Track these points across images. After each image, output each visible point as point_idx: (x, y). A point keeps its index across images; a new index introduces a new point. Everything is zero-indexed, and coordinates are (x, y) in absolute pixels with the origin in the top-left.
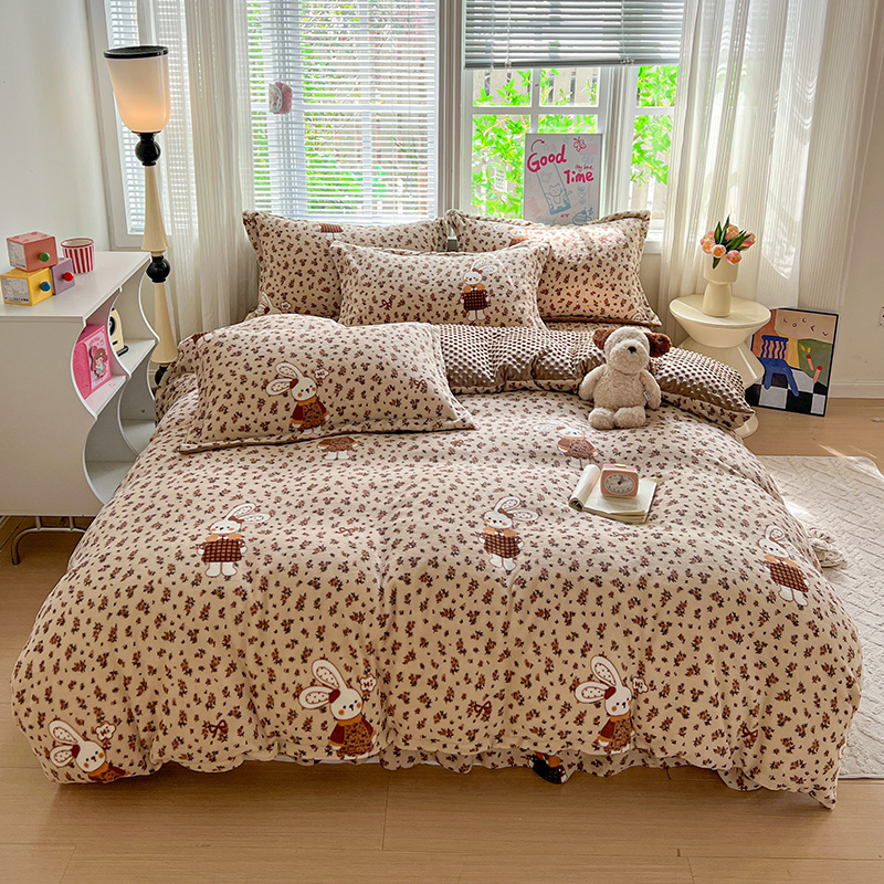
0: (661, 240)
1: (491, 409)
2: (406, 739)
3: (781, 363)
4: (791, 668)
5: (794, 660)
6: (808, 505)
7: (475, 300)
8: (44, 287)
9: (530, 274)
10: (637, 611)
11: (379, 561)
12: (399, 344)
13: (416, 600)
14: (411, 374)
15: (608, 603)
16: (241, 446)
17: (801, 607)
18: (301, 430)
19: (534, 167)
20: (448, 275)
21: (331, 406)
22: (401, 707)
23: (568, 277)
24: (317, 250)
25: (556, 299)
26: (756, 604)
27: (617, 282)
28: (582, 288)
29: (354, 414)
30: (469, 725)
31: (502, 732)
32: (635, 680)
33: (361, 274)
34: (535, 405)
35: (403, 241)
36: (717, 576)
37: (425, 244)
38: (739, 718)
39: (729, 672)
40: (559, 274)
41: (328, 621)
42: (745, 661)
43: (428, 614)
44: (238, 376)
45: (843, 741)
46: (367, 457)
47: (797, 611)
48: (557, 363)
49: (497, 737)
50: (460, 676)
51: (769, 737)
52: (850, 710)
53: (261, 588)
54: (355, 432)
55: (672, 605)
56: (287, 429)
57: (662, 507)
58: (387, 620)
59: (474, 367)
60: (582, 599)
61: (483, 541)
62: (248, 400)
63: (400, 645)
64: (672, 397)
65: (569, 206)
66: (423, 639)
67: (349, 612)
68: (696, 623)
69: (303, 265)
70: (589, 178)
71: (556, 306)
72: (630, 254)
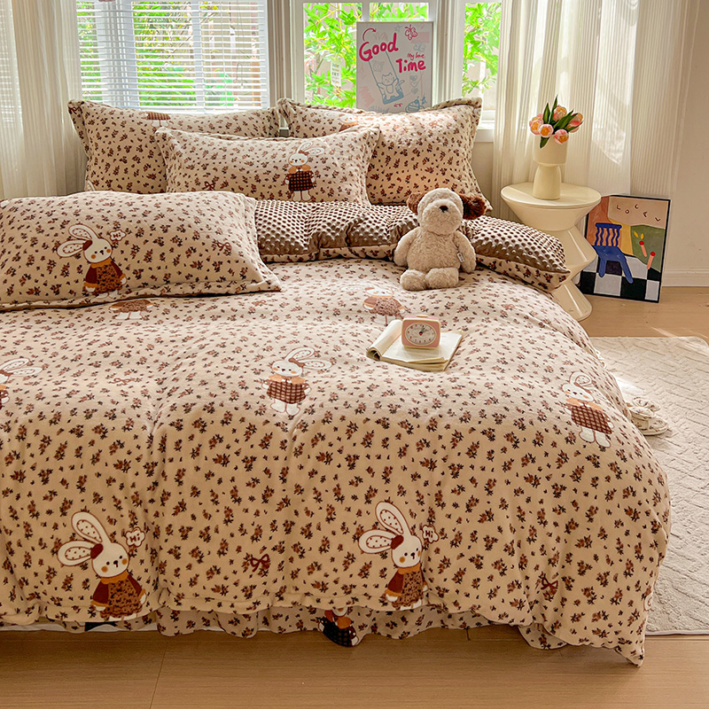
0: (493, 128)
1: (302, 275)
2: (180, 597)
3: (615, 250)
4: (592, 511)
5: (595, 503)
6: (637, 380)
7: (300, 181)
9: (358, 157)
10: (426, 453)
11: (152, 409)
12: (204, 208)
13: (188, 447)
14: (215, 237)
15: (395, 445)
16: (28, 309)
17: (603, 449)
18: (96, 294)
19: (366, 56)
20: (273, 157)
21: (127, 268)
22: (172, 564)
23: (398, 162)
24: (142, 137)
25: (387, 184)
26: (554, 444)
27: (447, 166)
28: (412, 172)
29: (153, 277)
30: (246, 581)
31: (283, 589)
32: (425, 529)
33: (184, 157)
34: (348, 270)
35: (232, 128)
36: (513, 416)
37: (255, 132)
38: (537, 568)
39: (526, 517)
40: (388, 159)
41: (90, 470)
42: (542, 506)
43: (200, 461)
44: (29, 239)
45: (648, 591)
46: (161, 317)
47: (598, 453)
48: (372, 230)
49: (277, 595)
50: (234, 527)
51: (569, 588)
52: (656, 557)
53: (18, 438)
54: (154, 296)
55: (463, 446)
56: (80, 292)
57: (464, 355)
58: (156, 469)
59: (288, 236)
60: (367, 441)
61: (268, 387)
62: (37, 262)
63: (169, 494)
64: (487, 260)
65: (401, 96)
66: (194, 488)
67: (113, 460)
68: (489, 465)
69: (128, 151)
70: (421, 66)
71: (387, 191)
72: (461, 140)
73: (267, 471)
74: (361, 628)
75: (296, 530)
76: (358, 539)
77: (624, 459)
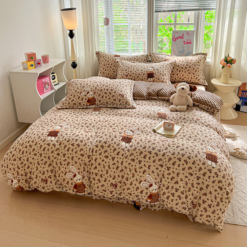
0: (211, 61)
1: (143, 103)
2: (95, 190)
4: (208, 186)
5: (209, 184)
7: (150, 75)
8: (32, 65)
9: (168, 69)
10: (161, 163)
11: (92, 141)
12: (119, 84)
13: (99, 152)
14: (120, 92)
15: (152, 159)
16: (73, 108)
17: (213, 168)
18: (89, 105)
19: (175, 40)
20: (144, 68)
22: (93, 182)
23: (180, 70)
24: (112, 61)
25: (176, 76)
26: (198, 165)
27: (195, 72)
28: (184, 74)
29: (103, 102)
30: (111, 189)
31: (121, 193)
32: (159, 183)
33: (121, 67)
34: (156, 103)
35: (136, 59)
36: (188, 155)
37: (142, 61)
38: (190, 199)
39: (188, 184)
40: (177, 69)
41: (75, 155)
42: (193, 182)
43: (101, 156)
44: (75, 90)
45: (224, 211)
46: (103, 114)
47: (212, 169)
48: (164, 92)
49: (119, 194)
50: (108, 175)
51: (200, 206)
52: (227, 202)
53: (59, 144)
54: (103, 107)
55: (171, 162)
57: (180, 134)
58: (90, 157)
59: (141, 92)
60: (145, 157)
61: (122, 138)
62: (76, 97)
63: (93, 164)
64: (196, 104)
65: (184, 51)
66: (99, 163)
67: (80, 153)
68: (178, 168)
69: (109, 65)
70: (190, 43)
71: (177, 78)
72: (200, 65)
73: (118, 161)
74: (143, 206)
75: (124, 178)
76: (140, 183)
77: (220, 172)
